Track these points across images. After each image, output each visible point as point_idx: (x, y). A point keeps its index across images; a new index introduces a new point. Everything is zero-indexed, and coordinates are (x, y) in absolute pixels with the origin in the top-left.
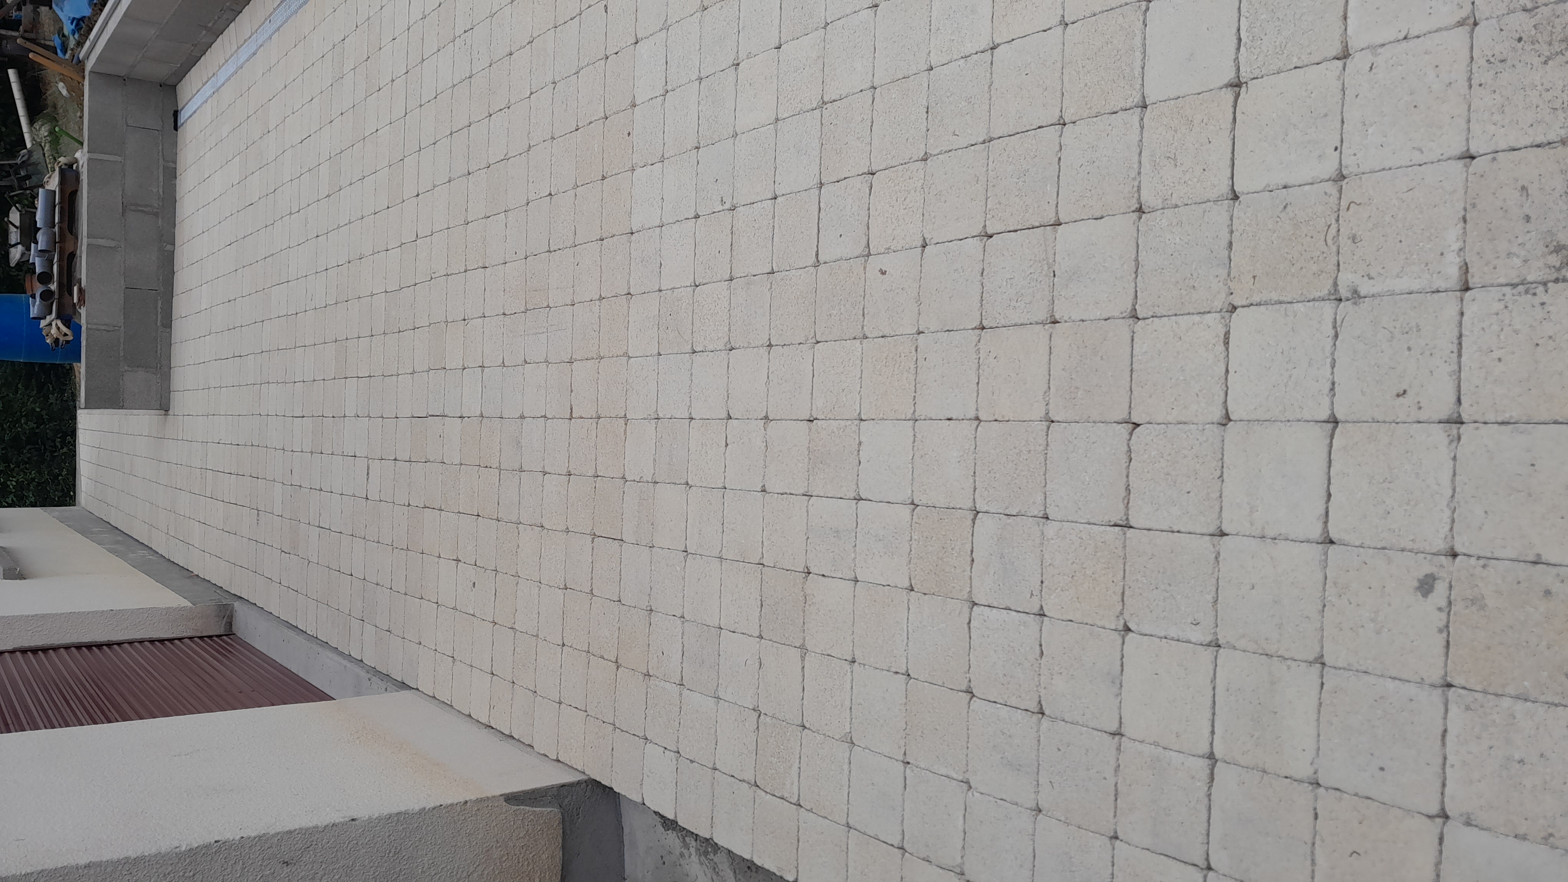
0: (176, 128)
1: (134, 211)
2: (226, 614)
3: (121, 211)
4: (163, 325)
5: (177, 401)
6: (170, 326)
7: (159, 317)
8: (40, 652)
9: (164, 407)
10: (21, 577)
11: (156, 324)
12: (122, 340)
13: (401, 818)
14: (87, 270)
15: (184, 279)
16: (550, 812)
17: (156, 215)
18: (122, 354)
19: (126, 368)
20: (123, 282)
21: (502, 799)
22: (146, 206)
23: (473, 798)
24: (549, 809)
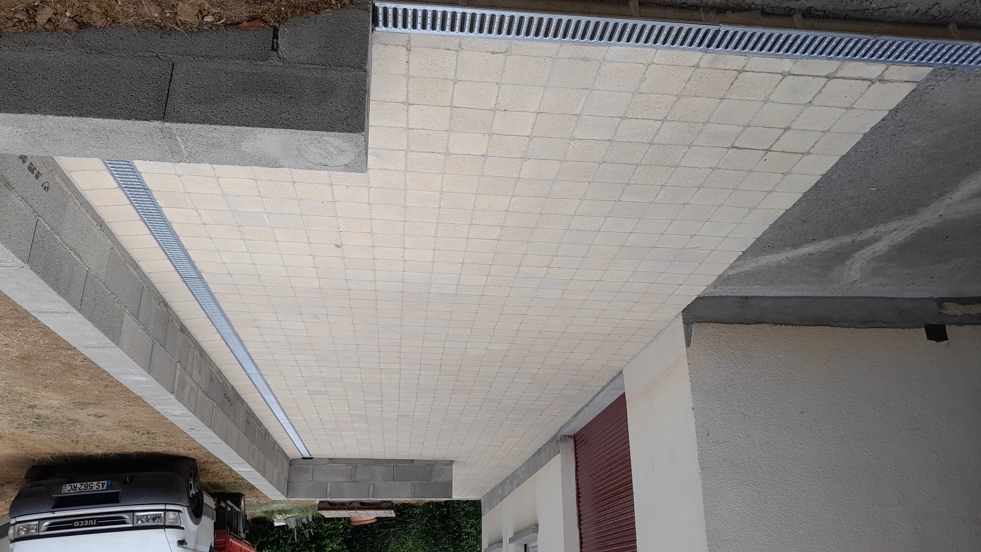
0: (312, 458)
1: (355, 477)
2: (565, 438)
3: (355, 483)
4: (411, 463)
5: (448, 458)
6: (412, 461)
7: (407, 465)
8: (581, 518)
9: (451, 463)
10: (537, 525)
11: (411, 466)
12: (419, 482)
13: (693, 388)
14: (385, 498)
15: (390, 455)
16: (695, 327)
17: (356, 467)
18: (426, 482)
19: (432, 480)
20: (390, 482)
21: (688, 348)
22: (352, 472)
23: (687, 360)
24: (693, 328)
